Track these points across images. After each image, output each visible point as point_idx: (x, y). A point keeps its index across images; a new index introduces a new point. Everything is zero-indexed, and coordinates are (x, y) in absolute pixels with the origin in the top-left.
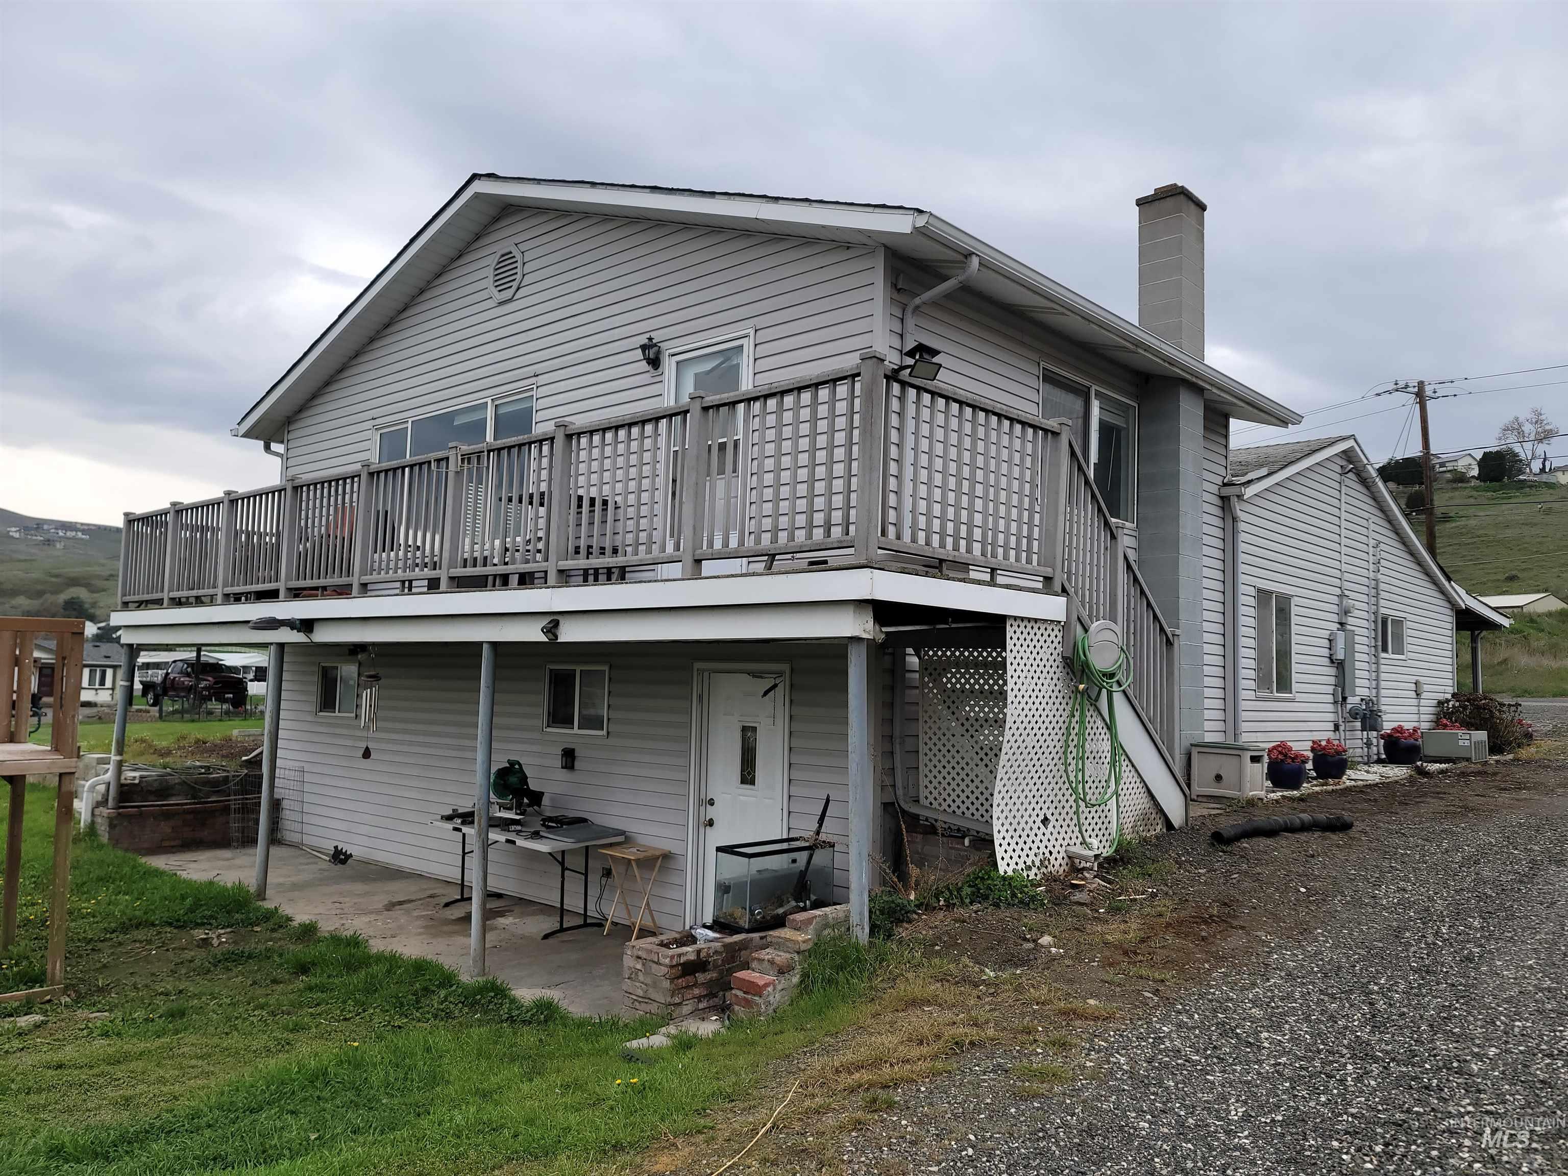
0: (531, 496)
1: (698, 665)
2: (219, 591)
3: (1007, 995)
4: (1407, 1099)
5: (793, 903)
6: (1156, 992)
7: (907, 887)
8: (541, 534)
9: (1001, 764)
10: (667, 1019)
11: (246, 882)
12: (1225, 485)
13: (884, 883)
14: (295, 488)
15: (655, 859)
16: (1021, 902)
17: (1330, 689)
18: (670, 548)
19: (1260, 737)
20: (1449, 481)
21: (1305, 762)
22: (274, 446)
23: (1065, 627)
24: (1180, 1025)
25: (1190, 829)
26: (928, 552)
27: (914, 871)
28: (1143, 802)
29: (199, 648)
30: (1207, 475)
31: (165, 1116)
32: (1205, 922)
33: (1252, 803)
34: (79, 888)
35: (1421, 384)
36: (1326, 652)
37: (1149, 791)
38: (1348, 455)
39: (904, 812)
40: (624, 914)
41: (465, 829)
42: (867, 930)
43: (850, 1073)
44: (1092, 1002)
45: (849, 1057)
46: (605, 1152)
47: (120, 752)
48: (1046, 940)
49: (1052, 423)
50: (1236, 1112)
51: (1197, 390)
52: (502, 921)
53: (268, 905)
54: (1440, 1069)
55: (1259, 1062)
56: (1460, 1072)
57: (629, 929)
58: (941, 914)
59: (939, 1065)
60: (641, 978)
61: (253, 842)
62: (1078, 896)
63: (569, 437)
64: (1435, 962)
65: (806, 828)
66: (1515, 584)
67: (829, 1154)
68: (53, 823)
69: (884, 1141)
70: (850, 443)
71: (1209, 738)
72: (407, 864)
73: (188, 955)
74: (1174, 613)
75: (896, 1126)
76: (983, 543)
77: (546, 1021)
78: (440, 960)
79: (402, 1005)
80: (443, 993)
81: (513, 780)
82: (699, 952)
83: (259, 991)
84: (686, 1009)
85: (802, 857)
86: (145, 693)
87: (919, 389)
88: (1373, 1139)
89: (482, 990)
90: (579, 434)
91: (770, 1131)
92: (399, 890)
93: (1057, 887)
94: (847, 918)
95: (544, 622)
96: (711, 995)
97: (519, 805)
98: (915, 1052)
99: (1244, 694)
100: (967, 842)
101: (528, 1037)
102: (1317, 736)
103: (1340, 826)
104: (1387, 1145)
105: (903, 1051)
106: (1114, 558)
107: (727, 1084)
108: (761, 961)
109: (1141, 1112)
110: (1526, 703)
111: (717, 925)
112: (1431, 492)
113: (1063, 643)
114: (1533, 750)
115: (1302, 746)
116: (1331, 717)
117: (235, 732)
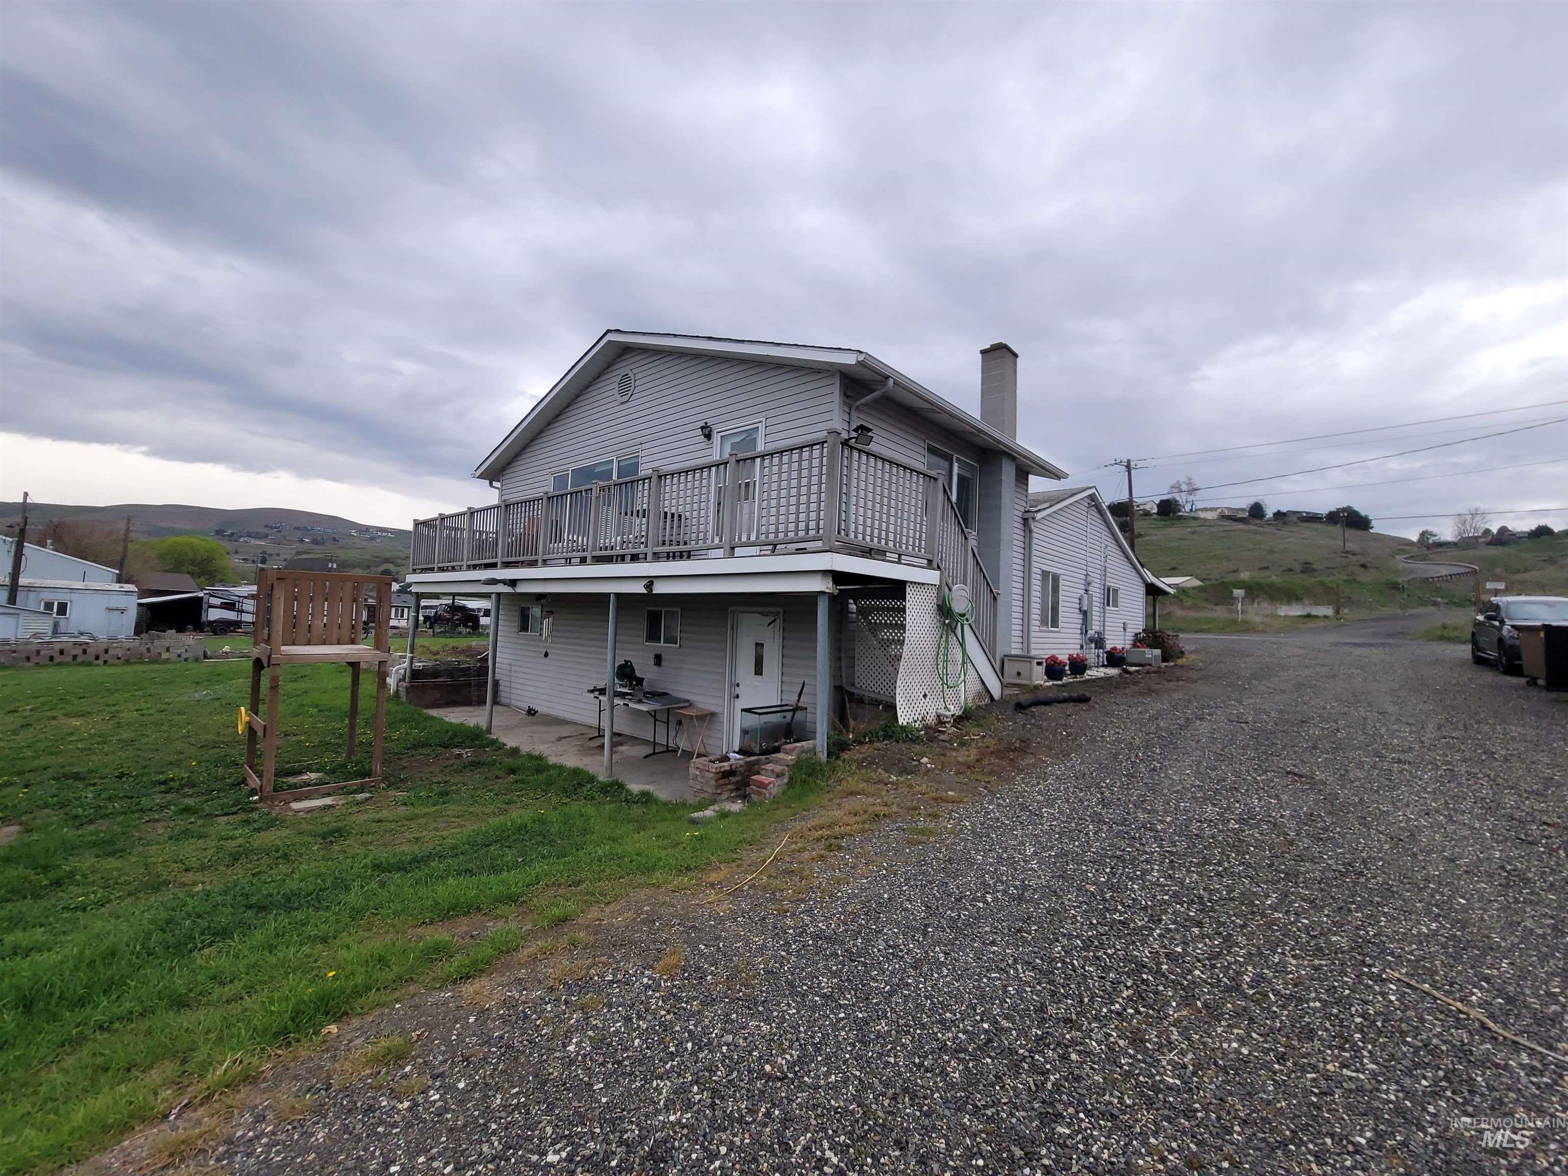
0: (638, 511)
1: (731, 609)
2: (465, 563)
3: (904, 790)
4: (1123, 844)
5: (783, 740)
6: (985, 788)
7: (848, 732)
8: (643, 533)
9: (901, 664)
10: (713, 802)
11: (480, 724)
12: (1026, 512)
13: (835, 728)
14: (506, 506)
15: (707, 715)
16: (911, 739)
17: (1079, 626)
18: (717, 540)
19: (1041, 652)
20: (1142, 515)
21: (1065, 665)
22: (495, 484)
23: (939, 588)
24: (999, 805)
25: (1003, 700)
26: (863, 544)
27: (852, 723)
28: (979, 687)
29: (454, 595)
30: (1017, 507)
31: (438, 848)
32: (1012, 751)
33: (1037, 687)
34: (390, 726)
35: (1129, 461)
36: (1078, 606)
37: (982, 679)
38: (1092, 497)
39: (846, 691)
40: (690, 746)
41: (601, 697)
42: (826, 754)
43: (817, 831)
44: (950, 793)
45: (816, 822)
46: (681, 871)
47: (412, 652)
48: (925, 760)
49: (933, 473)
50: (1030, 851)
51: (1013, 458)
52: (621, 748)
53: (494, 737)
54: (1140, 828)
55: (1042, 824)
56: (1151, 830)
57: (692, 754)
58: (867, 746)
59: (867, 826)
60: (699, 779)
61: (484, 703)
62: (942, 737)
63: (660, 477)
64: (1136, 771)
65: (791, 699)
66: (1174, 572)
67: (805, 873)
68: (376, 691)
69: (837, 867)
70: (820, 483)
71: (1014, 652)
72: (567, 716)
73: (450, 762)
74: (997, 581)
75: (843, 858)
76: (895, 541)
77: (646, 802)
78: (588, 768)
79: (567, 792)
80: (589, 786)
81: (627, 671)
82: (731, 766)
83: (489, 783)
84: (724, 796)
85: (789, 715)
86: (425, 622)
87: (860, 451)
88: (1105, 865)
89: (611, 785)
90: (666, 475)
91: (773, 860)
92: (565, 731)
93: (931, 732)
94: (814, 748)
95: (645, 582)
96: (738, 789)
97: (631, 684)
98: (853, 820)
99: (1033, 628)
100: (881, 707)
101: (637, 811)
102: (1071, 652)
103: (1084, 700)
104: (1112, 868)
105: (846, 819)
106: (966, 550)
107: (748, 836)
108: (766, 770)
109: (977, 851)
110: (1181, 636)
111: (741, 752)
112: (1132, 520)
113: (937, 597)
114: (1184, 660)
115: (1063, 657)
116: (1079, 641)
117: (473, 643)
